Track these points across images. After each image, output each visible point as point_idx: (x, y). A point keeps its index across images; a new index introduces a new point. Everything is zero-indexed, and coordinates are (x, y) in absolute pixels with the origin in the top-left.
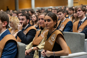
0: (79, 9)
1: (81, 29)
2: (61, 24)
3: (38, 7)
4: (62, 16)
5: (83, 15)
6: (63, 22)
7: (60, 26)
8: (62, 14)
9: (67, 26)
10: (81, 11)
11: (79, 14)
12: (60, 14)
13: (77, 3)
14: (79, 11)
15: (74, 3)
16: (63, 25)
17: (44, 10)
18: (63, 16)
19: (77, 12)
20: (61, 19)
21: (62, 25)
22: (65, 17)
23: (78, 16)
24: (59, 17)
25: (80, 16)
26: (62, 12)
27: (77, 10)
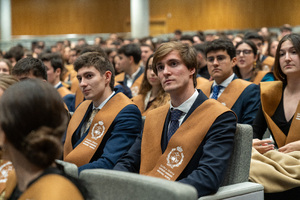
0: (174, 56)
1: (179, 149)
2: (92, 119)
3: (25, 34)
4: (97, 84)
5: (186, 85)
6: (100, 107)
7: (88, 126)
8: (97, 77)
9: (117, 127)
10: (181, 67)
11: (170, 78)
12: (89, 76)
13: (162, 23)
14: (173, 63)
15: (152, 23)
16: (101, 123)
17: (42, 47)
18: (102, 85)
19: (162, 68)
20: (91, 95)
21: (95, 121)
22: (108, 89)
23: (167, 88)
24: (85, 87)
25: (174, 86)
26: (97, 68)
27: (165, 61)
